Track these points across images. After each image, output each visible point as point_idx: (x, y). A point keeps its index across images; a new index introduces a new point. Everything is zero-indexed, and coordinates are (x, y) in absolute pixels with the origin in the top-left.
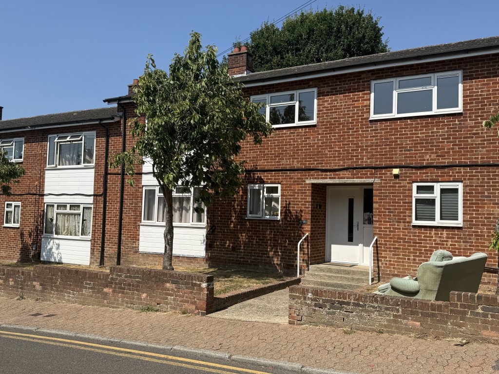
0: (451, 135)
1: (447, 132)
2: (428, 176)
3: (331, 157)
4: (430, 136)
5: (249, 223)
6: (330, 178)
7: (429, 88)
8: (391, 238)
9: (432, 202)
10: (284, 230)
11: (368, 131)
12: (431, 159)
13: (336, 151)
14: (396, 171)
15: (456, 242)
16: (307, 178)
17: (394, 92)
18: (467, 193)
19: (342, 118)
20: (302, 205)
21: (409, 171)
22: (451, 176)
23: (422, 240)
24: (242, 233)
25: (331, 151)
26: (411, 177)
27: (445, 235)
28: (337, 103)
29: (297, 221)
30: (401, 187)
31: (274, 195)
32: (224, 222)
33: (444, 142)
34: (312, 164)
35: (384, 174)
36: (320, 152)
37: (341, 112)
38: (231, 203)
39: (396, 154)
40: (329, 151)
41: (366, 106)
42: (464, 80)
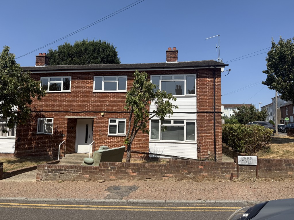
1: (121, 99)
2: (114, 116)
3: (77, 107)
5: (38, 136)
6: (76, 116)
7: (115, 81)
8: (100, 141)
9: (115, 126)
10: (54, 139)
11: (92, 96)
12: (116, 109)
13: (79, 104)
14: (102, 114)
15: (123, 141)
16: (66, 116)
17: (103, 81)
18: (128, 123)
19: (82, 90)
20: (63, 127)
22: (122, 116)
23: (112, 141)
24: (34, 141)
25: (77, 104)
26: (108, 116)
28: (80, 84)
29: (60, 135)
30: (104, 120)
31: (50, 123)
32: (25, 136)
33: (120, 103)
34: (68, 109)
35: (98, 115)
36: (72, 104)
37: (81, 88)
38: (29, 127)
39: (103, 107)
40: (76, 104)
41: (91, 86)
42: (128, 79)
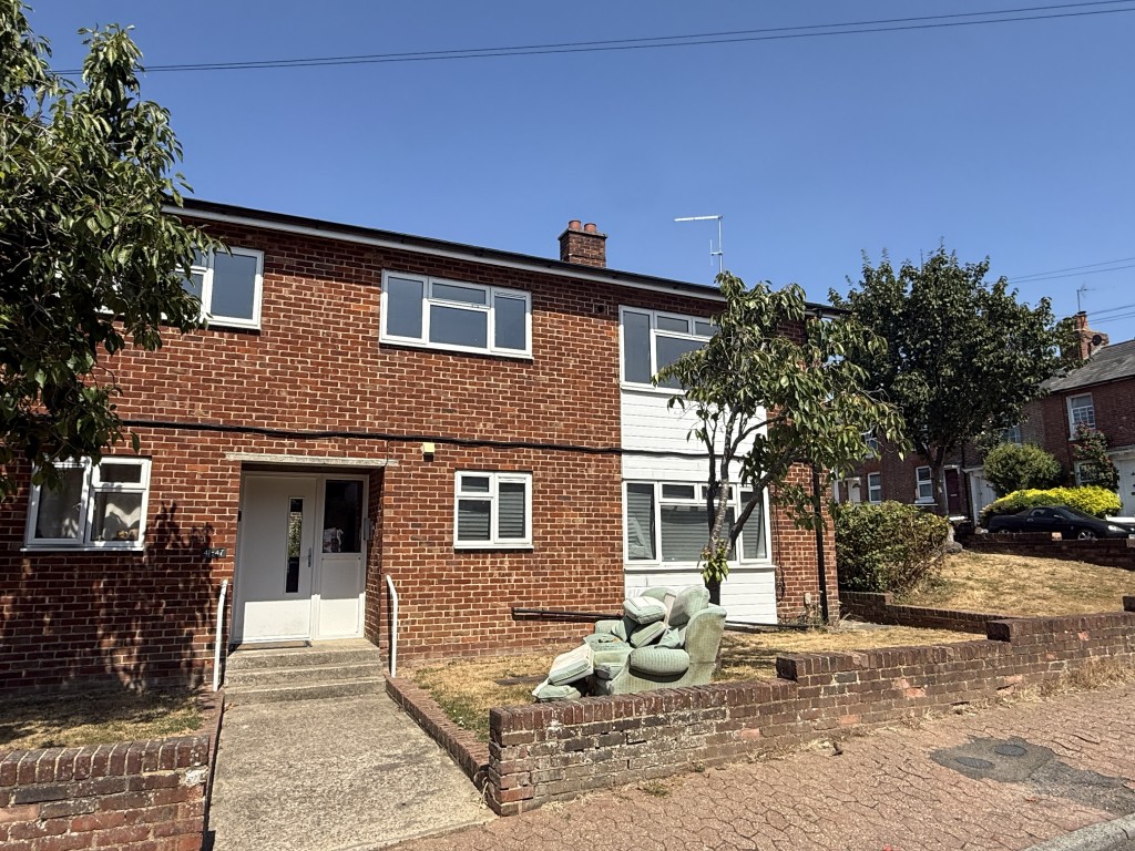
0: (516, 393)
1: (510, 387)
2: (481, 460)
3: (293, 406)
4: (484, 391)
6: (290, 452)
7: (482, 308)
8: (416, 576)
9: (484, 507)
11: (377, 363)
12: (486, 431)
13: (307, 394)
14: (429, 447)
15: (523, 574)
16: (231, 449)
17: (425, 300)
18: (539, 492)
20: (212, 511)
21: (451, 449)
22: (516, 462)
23: (472, 575)
25: (295, 394)
26: (454, 459)
27: (506, 565)
29: (194, 553)
30: (436, 477)
31: (128, 487)
33: (505, 404)
34: (245, 417)
35: (405, 451)
36: (267, 391)
37: (321, 315)
39: (429, 416)
40: (290, 393)
41: (372, 315)
42: (533, 308)
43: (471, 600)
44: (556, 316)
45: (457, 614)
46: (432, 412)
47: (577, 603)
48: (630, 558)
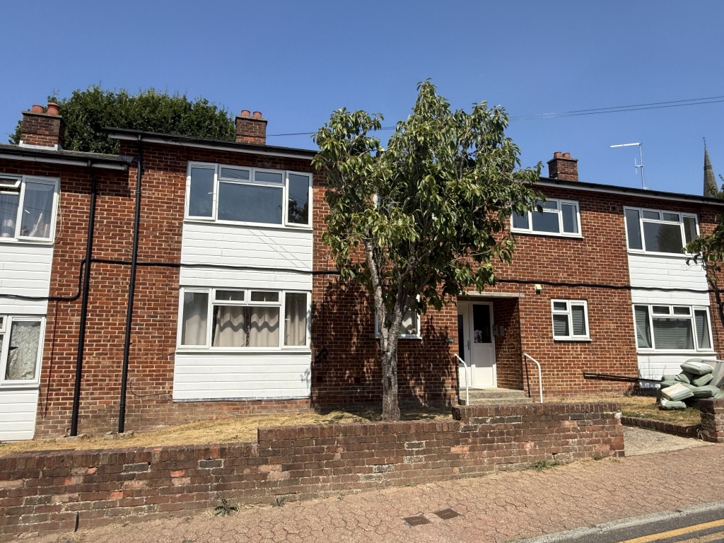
1: (573, 254)
2: (562, 293)
4: (561, 256)
5: (379, 344)
7: (555, 211)
9: (565, 318)
10: (427, 351)
12: (564, 278)
14: (538, 287)
15: (587, 355)
18: (592, 310)
20: (447, 320)
22: (579, 294)
23: (563, 354)
24: (369, 358)
26: (550, 293)
27: (579, 350)
29: (442, 340)
30: (542, 302)
32: (341, 343)
33: (571, 263)
35: (527, 289)
42: (580, 210)
43: (563, 368)
44: (592, 214)
45: (558, 375)
46: (538, 268)
47: (614, 370)
48: (639, 347)
